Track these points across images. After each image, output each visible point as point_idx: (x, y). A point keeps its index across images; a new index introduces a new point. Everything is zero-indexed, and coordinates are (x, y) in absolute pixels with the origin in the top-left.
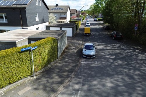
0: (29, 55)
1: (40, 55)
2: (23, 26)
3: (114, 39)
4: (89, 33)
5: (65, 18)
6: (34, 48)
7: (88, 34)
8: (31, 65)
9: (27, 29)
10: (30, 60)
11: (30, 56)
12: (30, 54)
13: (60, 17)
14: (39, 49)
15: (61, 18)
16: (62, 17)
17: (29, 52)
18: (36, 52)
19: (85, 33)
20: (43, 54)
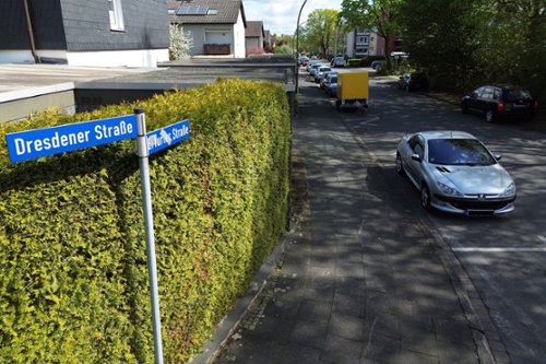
0: (110, 219)
1: (208, 210)
2: (37, 48)
3: (493, 122)
4: (364, 100)
5: (227, 49)
6: (168, 139)
7: (360, 101)
8: (133, 317)
9: (64, 62)
10: (126, 272)
11: (122, 226)
12: (120, 200)
13: (206, 46)
14: (204, 156)
15: (209, 49)
16: (214, 46)
17: (115, 182)
18: (181, 182)
19: (346, 101)
20: (226, 195)
